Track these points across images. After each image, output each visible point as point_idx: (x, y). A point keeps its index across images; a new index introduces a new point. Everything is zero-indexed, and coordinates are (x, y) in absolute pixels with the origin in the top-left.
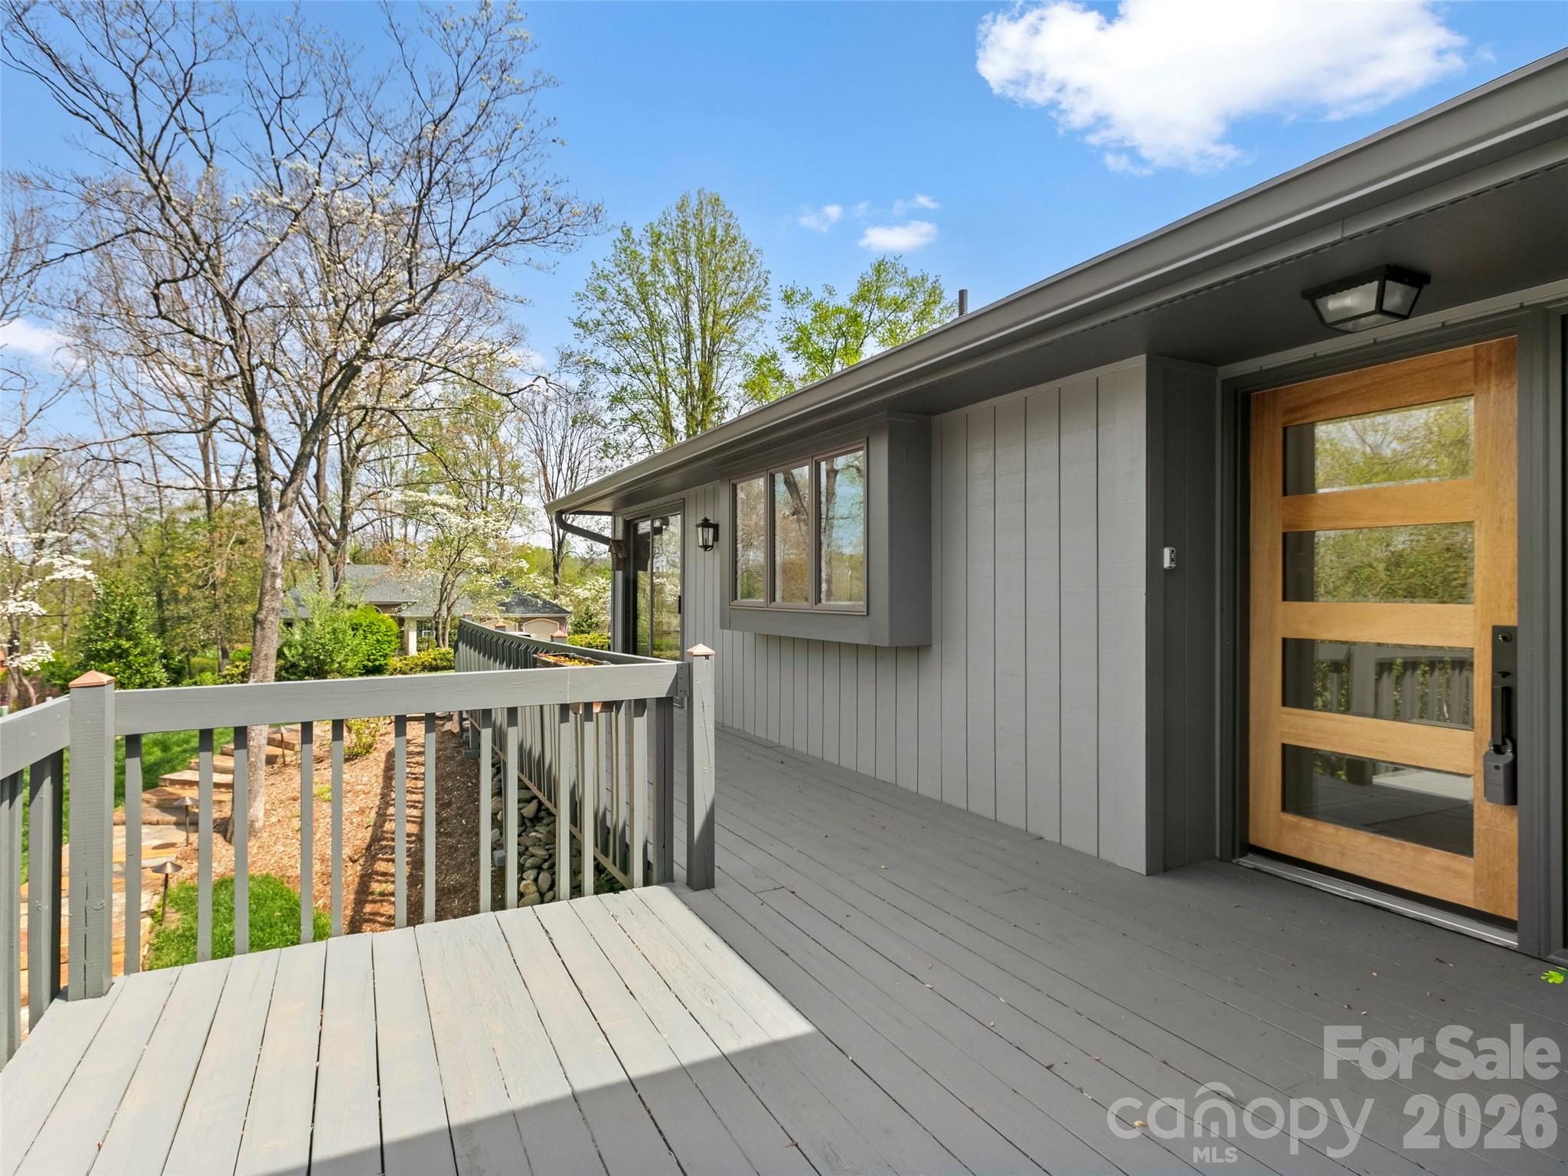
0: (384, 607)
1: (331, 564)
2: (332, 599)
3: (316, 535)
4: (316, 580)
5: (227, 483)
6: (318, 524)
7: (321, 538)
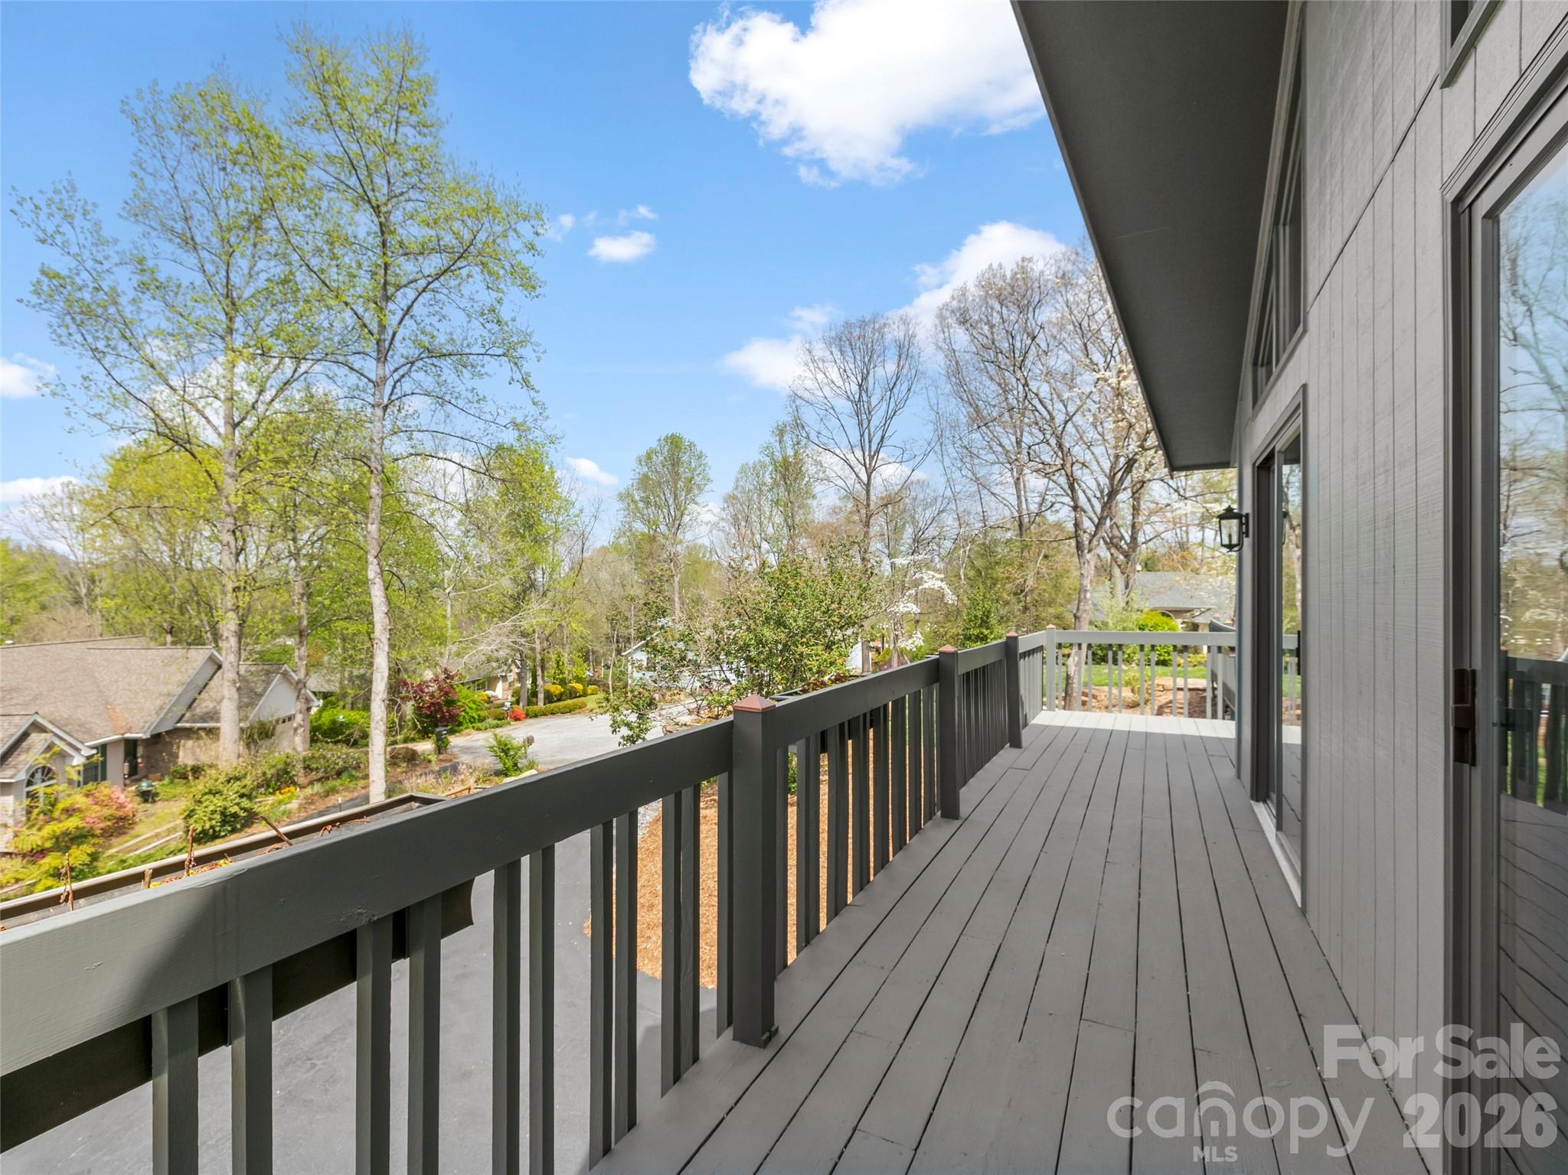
0: (1178, 612)
1: (1123, 573)
2: (1123, 604)
3: (1109, 549)
4: (1109, 590)
5: (1034, 508)
6: (1111, 539)
7: (1113, 550)
